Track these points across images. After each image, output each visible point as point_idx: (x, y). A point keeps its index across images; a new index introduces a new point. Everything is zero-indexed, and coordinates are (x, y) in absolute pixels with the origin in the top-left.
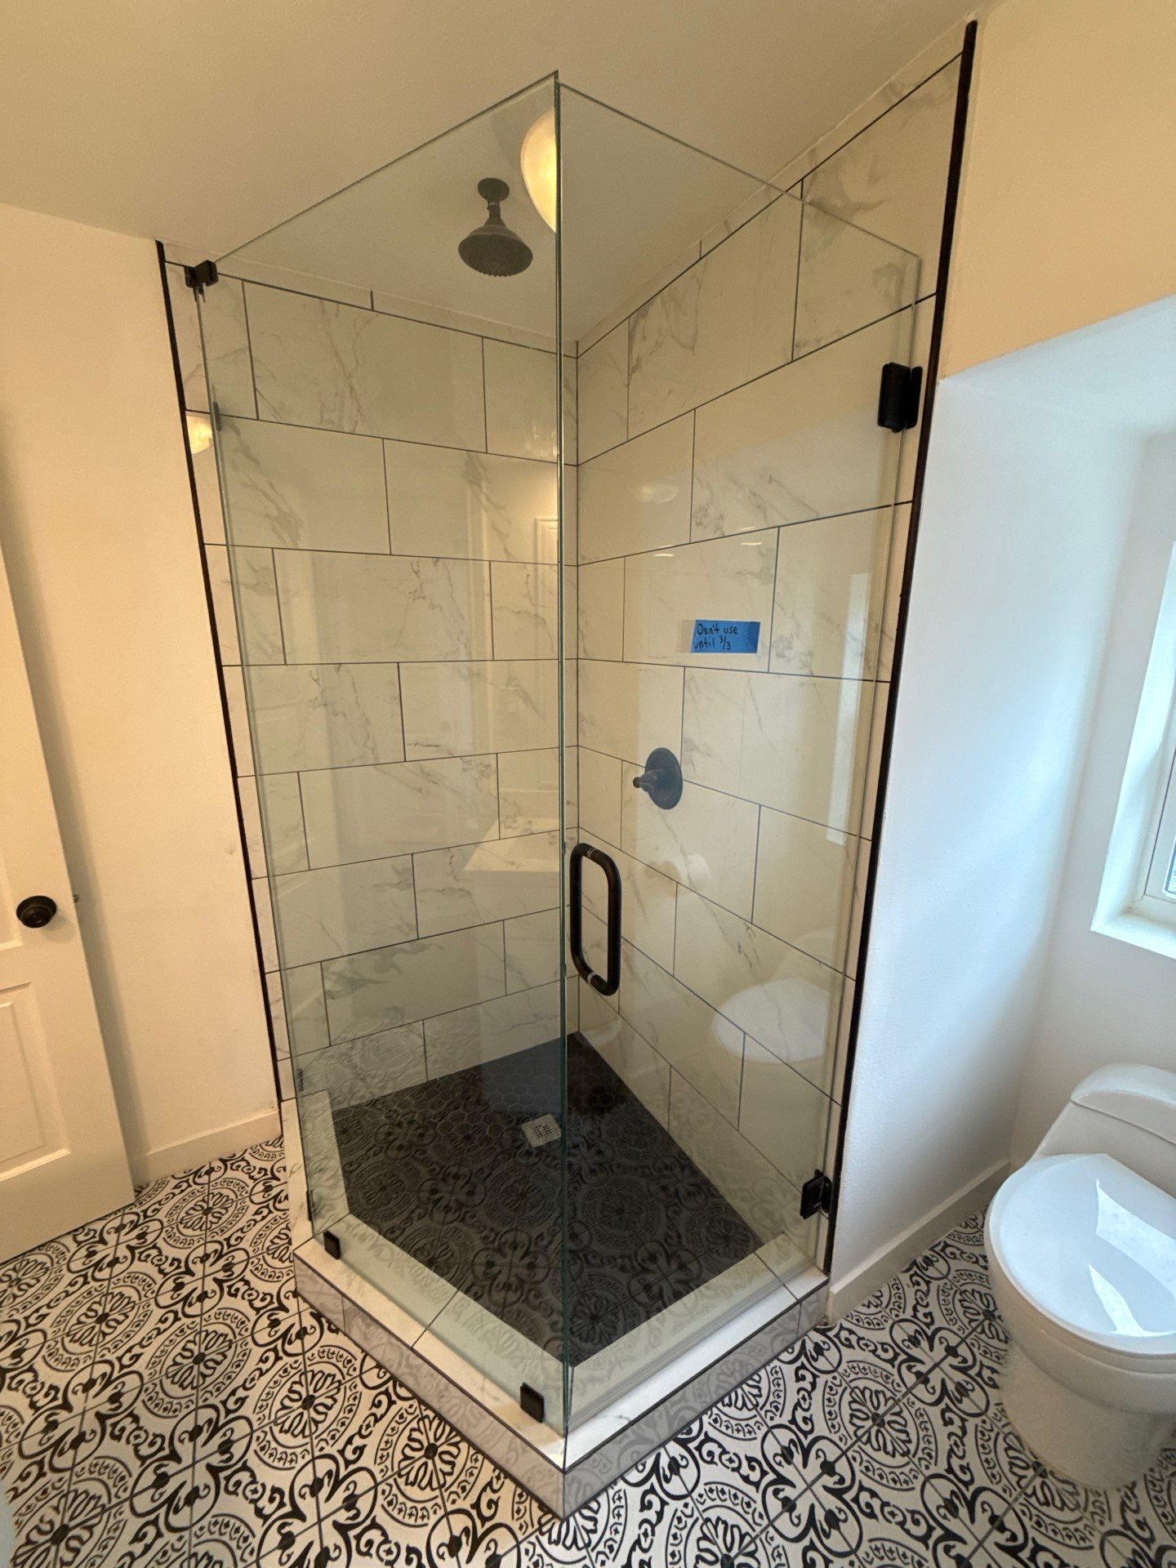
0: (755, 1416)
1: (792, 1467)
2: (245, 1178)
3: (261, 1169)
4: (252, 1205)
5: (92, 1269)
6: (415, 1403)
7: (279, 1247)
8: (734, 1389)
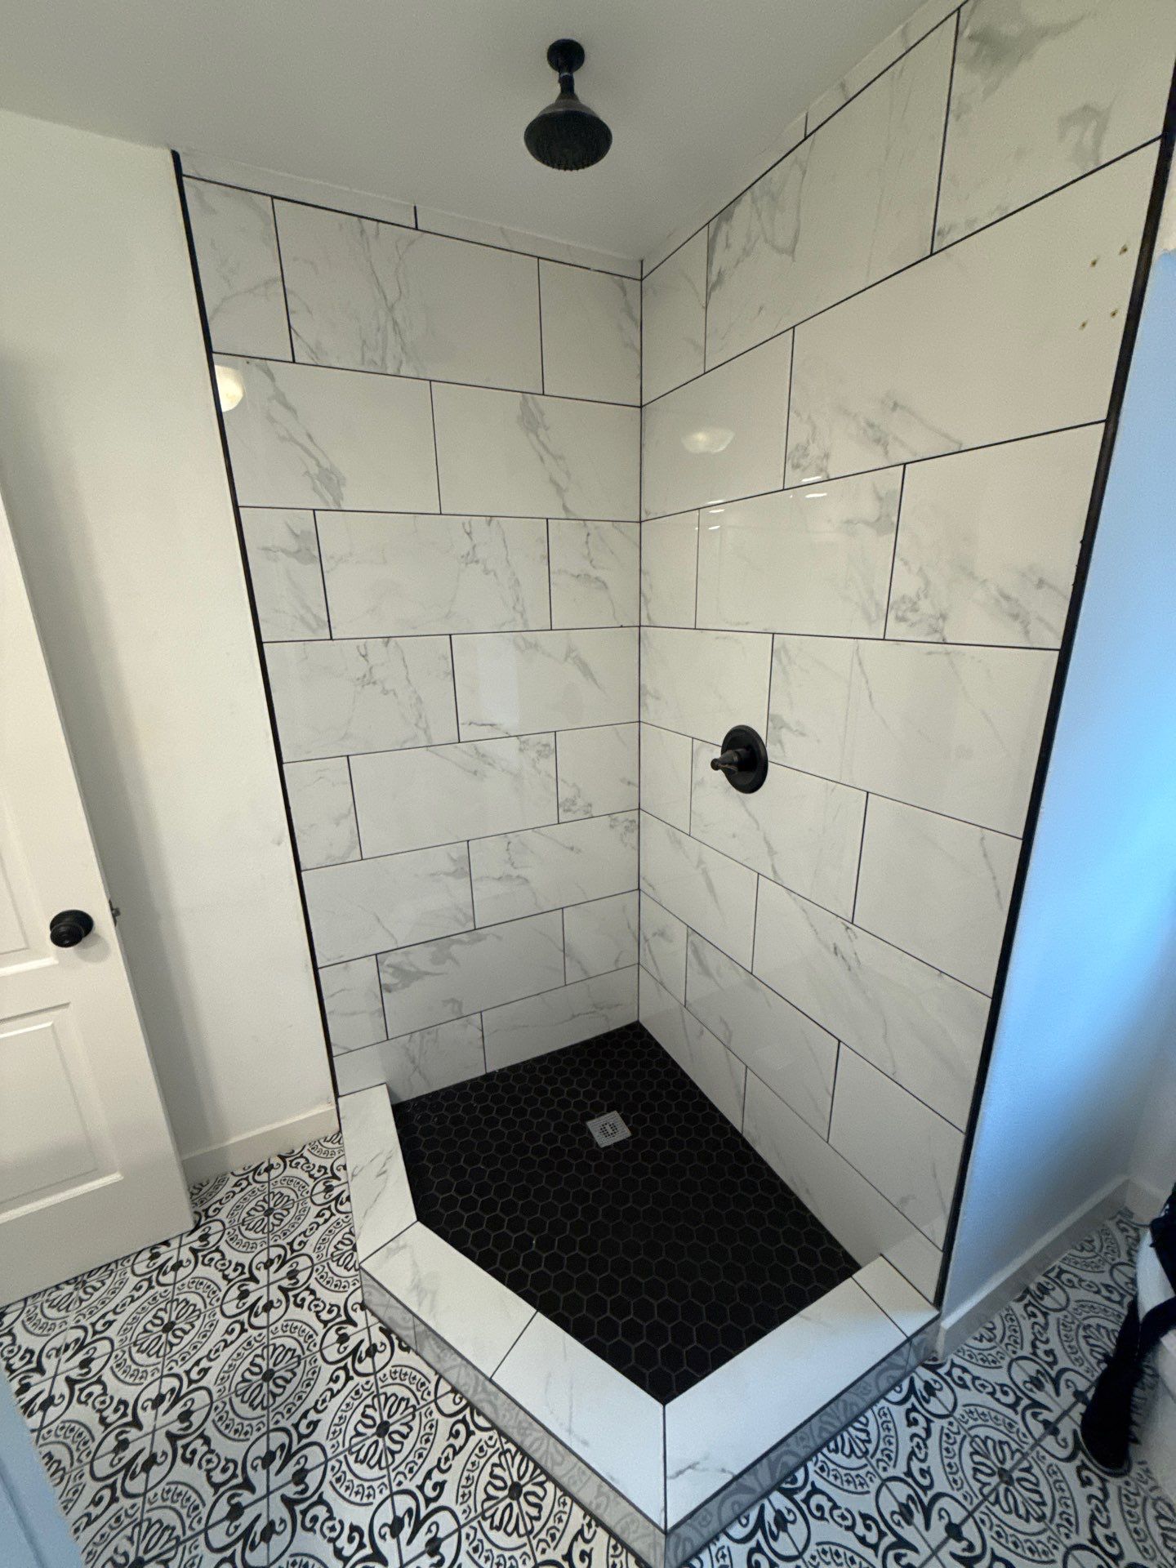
0: (865, 1465)
1: (912, 1527)
2: (305, 1176)
3: (320, 1167)
4: (313, 1207)
5: (156, 1272)
6: (494, 1434)
7: (343, 1254)
8: (839, 1432)
